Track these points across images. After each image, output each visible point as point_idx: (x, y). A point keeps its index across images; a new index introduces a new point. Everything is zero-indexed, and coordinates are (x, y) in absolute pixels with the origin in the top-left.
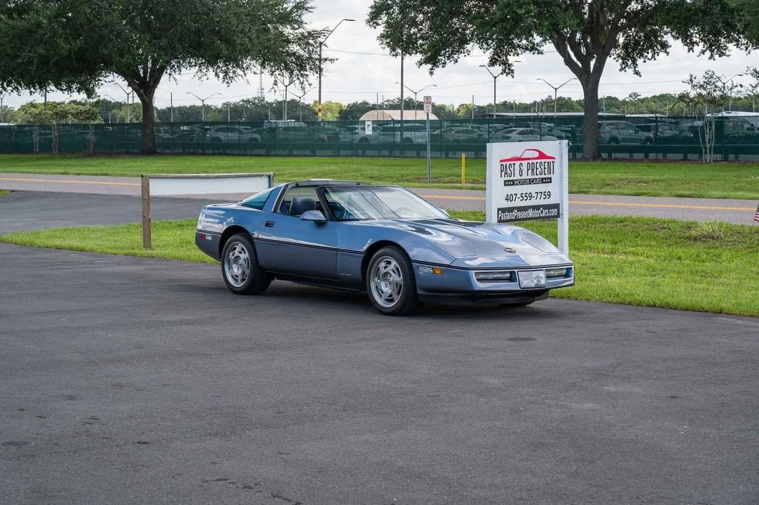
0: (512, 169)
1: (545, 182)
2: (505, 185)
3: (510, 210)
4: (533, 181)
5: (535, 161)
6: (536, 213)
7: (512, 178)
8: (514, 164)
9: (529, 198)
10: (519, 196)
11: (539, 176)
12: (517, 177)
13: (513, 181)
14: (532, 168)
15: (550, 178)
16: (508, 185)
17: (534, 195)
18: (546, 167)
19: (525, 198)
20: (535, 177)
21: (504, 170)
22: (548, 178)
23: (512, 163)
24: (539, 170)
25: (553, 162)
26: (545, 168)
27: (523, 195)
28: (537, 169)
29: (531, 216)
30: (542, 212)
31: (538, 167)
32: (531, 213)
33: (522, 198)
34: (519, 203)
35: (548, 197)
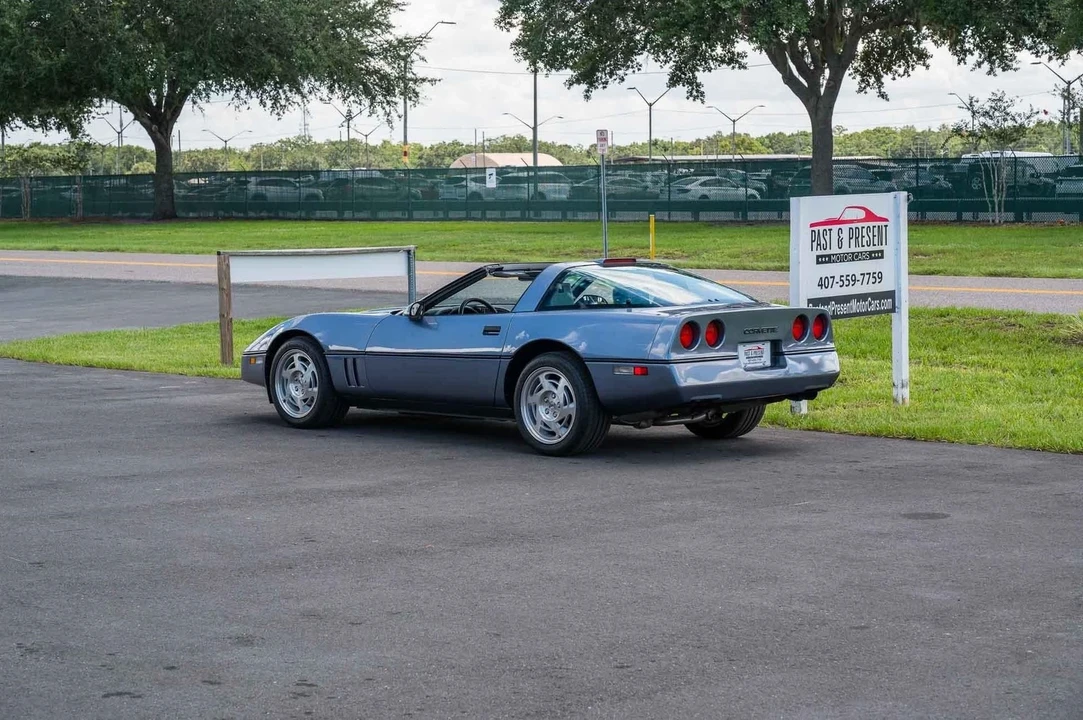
0: (827, 238)
1: (875, 258)
2: (818, 263)
3: (825, 301)
4: (857, 257)
5: (860, 225)
6: (863, 306)
7: (828, 252)
8: (830, 230)
9: (852, 283)
10: (837, 279)
11: (866, 249)
12: (835, 250)
13: (829, 256)
14: (855, 235)
15: (882, 252)
16: (822, 263)
17: (860, 278)
18: (876, 233)
19: (846, 283)
20: (861, 249)
21: (815, 239)
22: (878, 252)
23: (827, 227)
24: (866, 238)
25: (886, 226)
26: (874, 236)
27: (844, 279)
28: (863, 237)
29: (854, 311)
30: (870, 304)
31: (865, 234)
32: (854, 306)
33: (841, 283)
34: (836, 291)
35: (878, 280)
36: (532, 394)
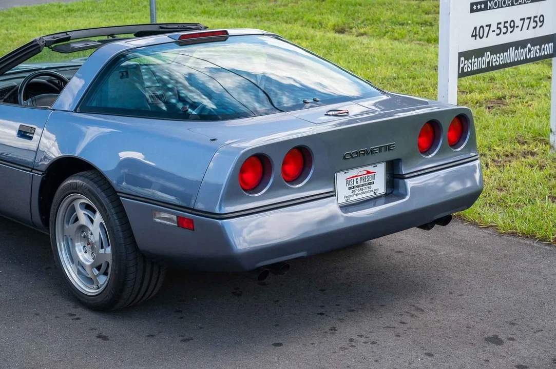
2: (472, 11)
3: (479, 53)
4: (517, 1)
6: (522, 53)
9: (510, 30)
10: (494, 27)
13: (485, 2)
16: (477, 10)
17: (519, 23)
19: (504, 30)
27: (501, 26)
29: (512, 60)
30: (530, 51)
32: (512, 55)
33: (498, 31)
34: (493, 40)
35: (539, 24)
36: (68, 222)
